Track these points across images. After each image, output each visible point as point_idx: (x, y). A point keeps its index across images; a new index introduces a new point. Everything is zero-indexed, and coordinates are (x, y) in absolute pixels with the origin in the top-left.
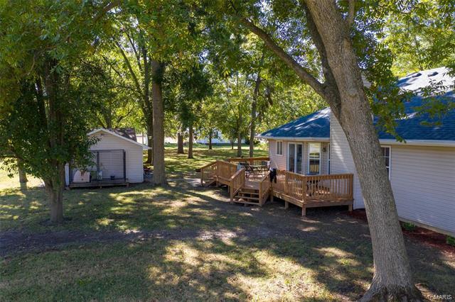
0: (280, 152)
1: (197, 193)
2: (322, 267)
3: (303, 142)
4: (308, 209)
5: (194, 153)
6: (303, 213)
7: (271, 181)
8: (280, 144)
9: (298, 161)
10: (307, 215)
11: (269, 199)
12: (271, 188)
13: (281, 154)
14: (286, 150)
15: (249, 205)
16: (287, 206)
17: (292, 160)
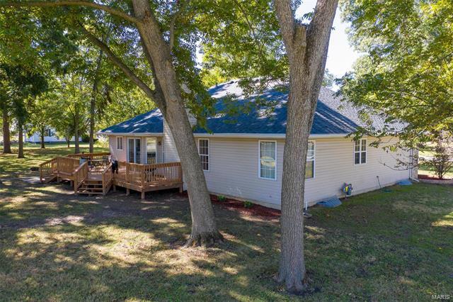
0: (120, 147)
1: (37, 189)
2: (157, 231)
3: (141, 137)
4: (146, 194)
5: (25, 153)
6: (143, 196)
7: (113, 172)
8: (120, 140)
9: (137, 154)
10: (146, 199)
11: (111, 189)
12: (114, 178)
13: (121, 148)
14: (126, 145)
15: (93, 195)
16: (128, 193)
17: (131, 154)
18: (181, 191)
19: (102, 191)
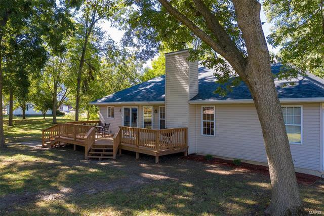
3: (138, 106)
4: (160, 157)
6: (157, 160)
8: (112, 110)
15: (104, 159)
16: (137, 157)
18: (186, 155)
19: (112, 155)
